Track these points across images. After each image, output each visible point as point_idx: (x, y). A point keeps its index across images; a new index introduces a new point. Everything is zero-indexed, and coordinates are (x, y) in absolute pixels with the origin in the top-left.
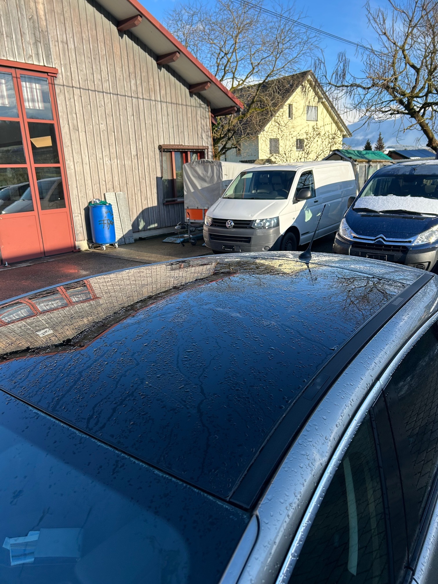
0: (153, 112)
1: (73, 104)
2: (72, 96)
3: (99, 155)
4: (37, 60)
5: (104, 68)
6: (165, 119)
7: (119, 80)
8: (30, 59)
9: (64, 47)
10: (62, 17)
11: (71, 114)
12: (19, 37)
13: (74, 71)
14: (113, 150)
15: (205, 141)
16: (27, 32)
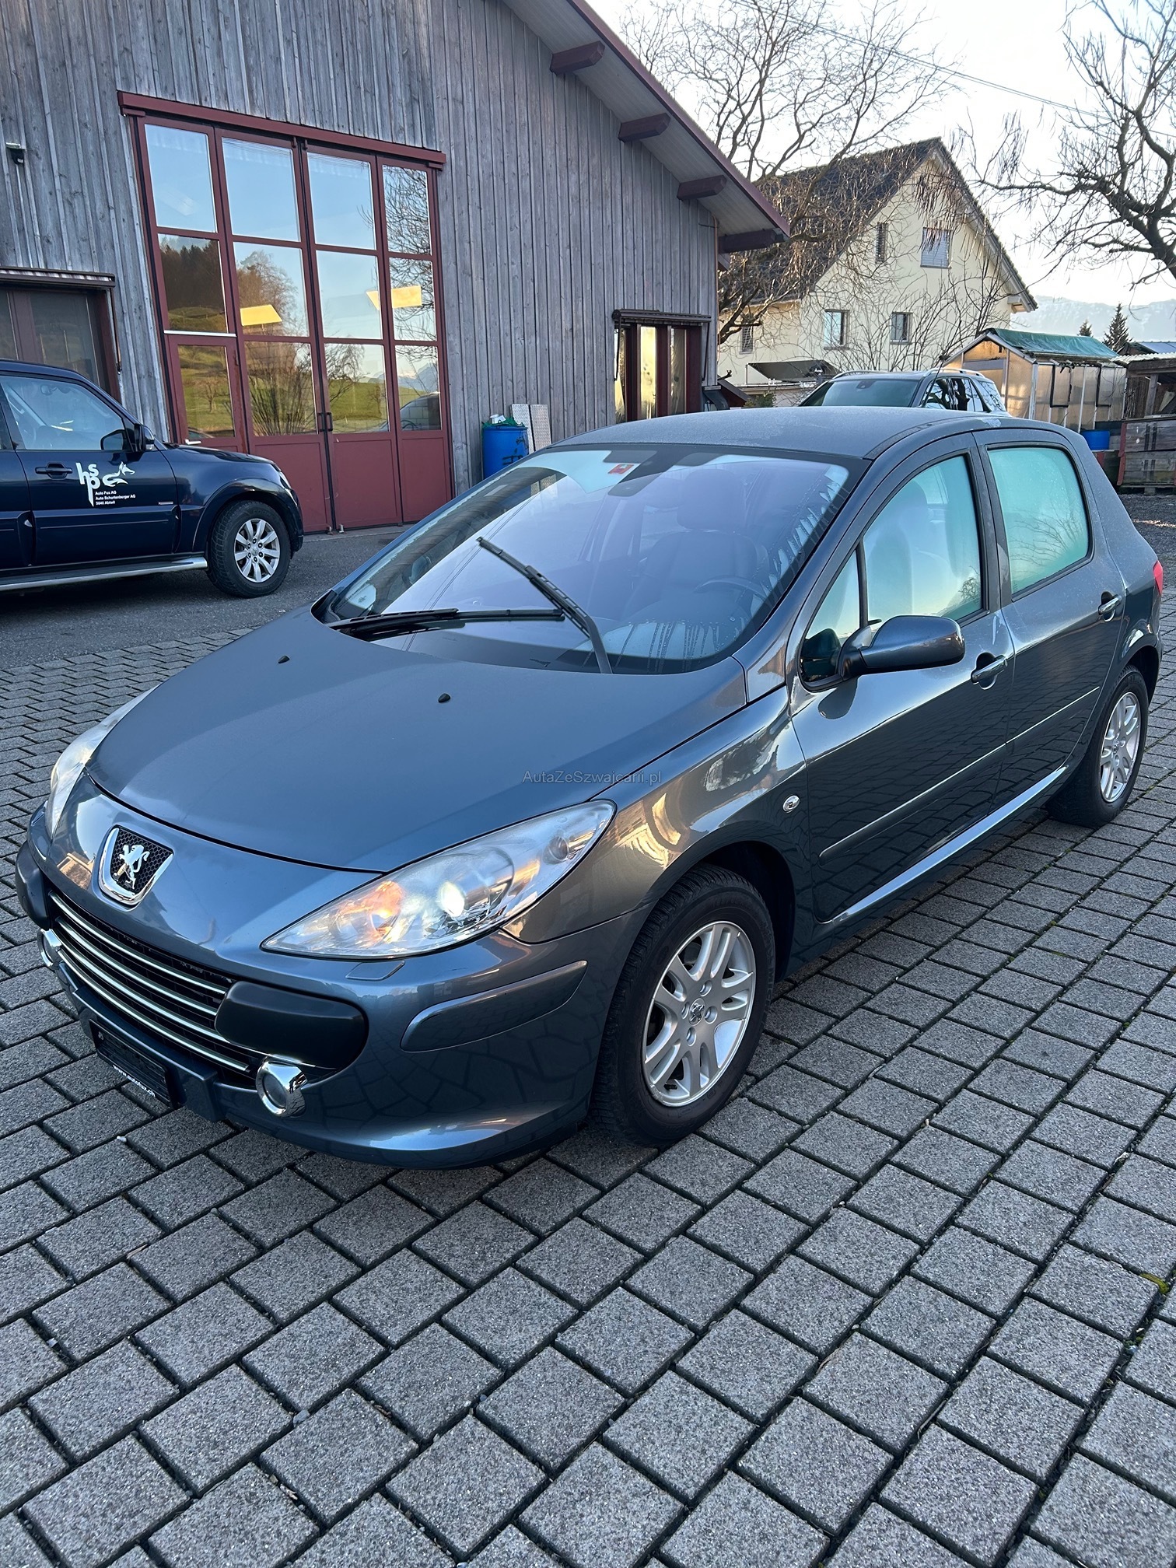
0: (608, 240)
1: (465, 222)
2: (464, 208)
3: (505, 328)
4: (412, 138)
5: (523, 150)
7: (548, 175)
8: (401, 135)
9: (456, 111)
10: (457, 50)
11: (461, 242)
12: (385, 91)
13: (471, 157)
14: (530, 318)
15: (703, 304)
16: (397, 81)
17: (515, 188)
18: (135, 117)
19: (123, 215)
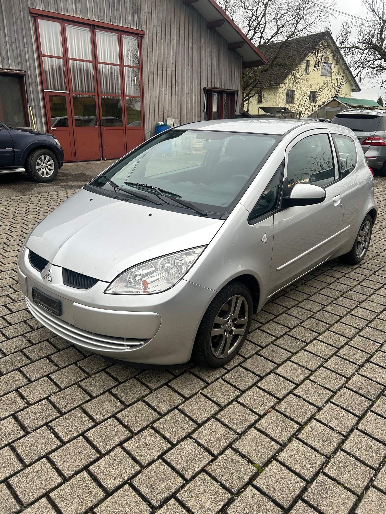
0: (202, 63)
1: (152, 55)
2: (151, 50)
3: (165, 92)
4: (133, 26)
5: (173, 31)
6: (210, 69)
7: (182, 39)
8: (129, 25)
9: (149, 17)
11: (150, 62)
12: (124, 10)
13: (154, 33)
14: (174, 89)
15: (236, 86)
16: (128, 6)
17: (170, 44)
18: (35, 17)
19: (30, 50)
